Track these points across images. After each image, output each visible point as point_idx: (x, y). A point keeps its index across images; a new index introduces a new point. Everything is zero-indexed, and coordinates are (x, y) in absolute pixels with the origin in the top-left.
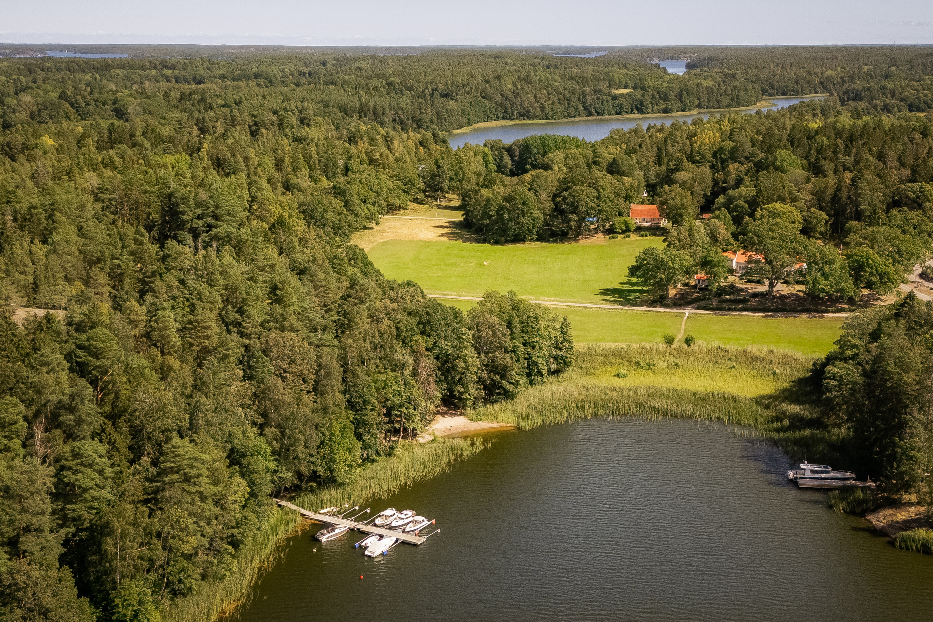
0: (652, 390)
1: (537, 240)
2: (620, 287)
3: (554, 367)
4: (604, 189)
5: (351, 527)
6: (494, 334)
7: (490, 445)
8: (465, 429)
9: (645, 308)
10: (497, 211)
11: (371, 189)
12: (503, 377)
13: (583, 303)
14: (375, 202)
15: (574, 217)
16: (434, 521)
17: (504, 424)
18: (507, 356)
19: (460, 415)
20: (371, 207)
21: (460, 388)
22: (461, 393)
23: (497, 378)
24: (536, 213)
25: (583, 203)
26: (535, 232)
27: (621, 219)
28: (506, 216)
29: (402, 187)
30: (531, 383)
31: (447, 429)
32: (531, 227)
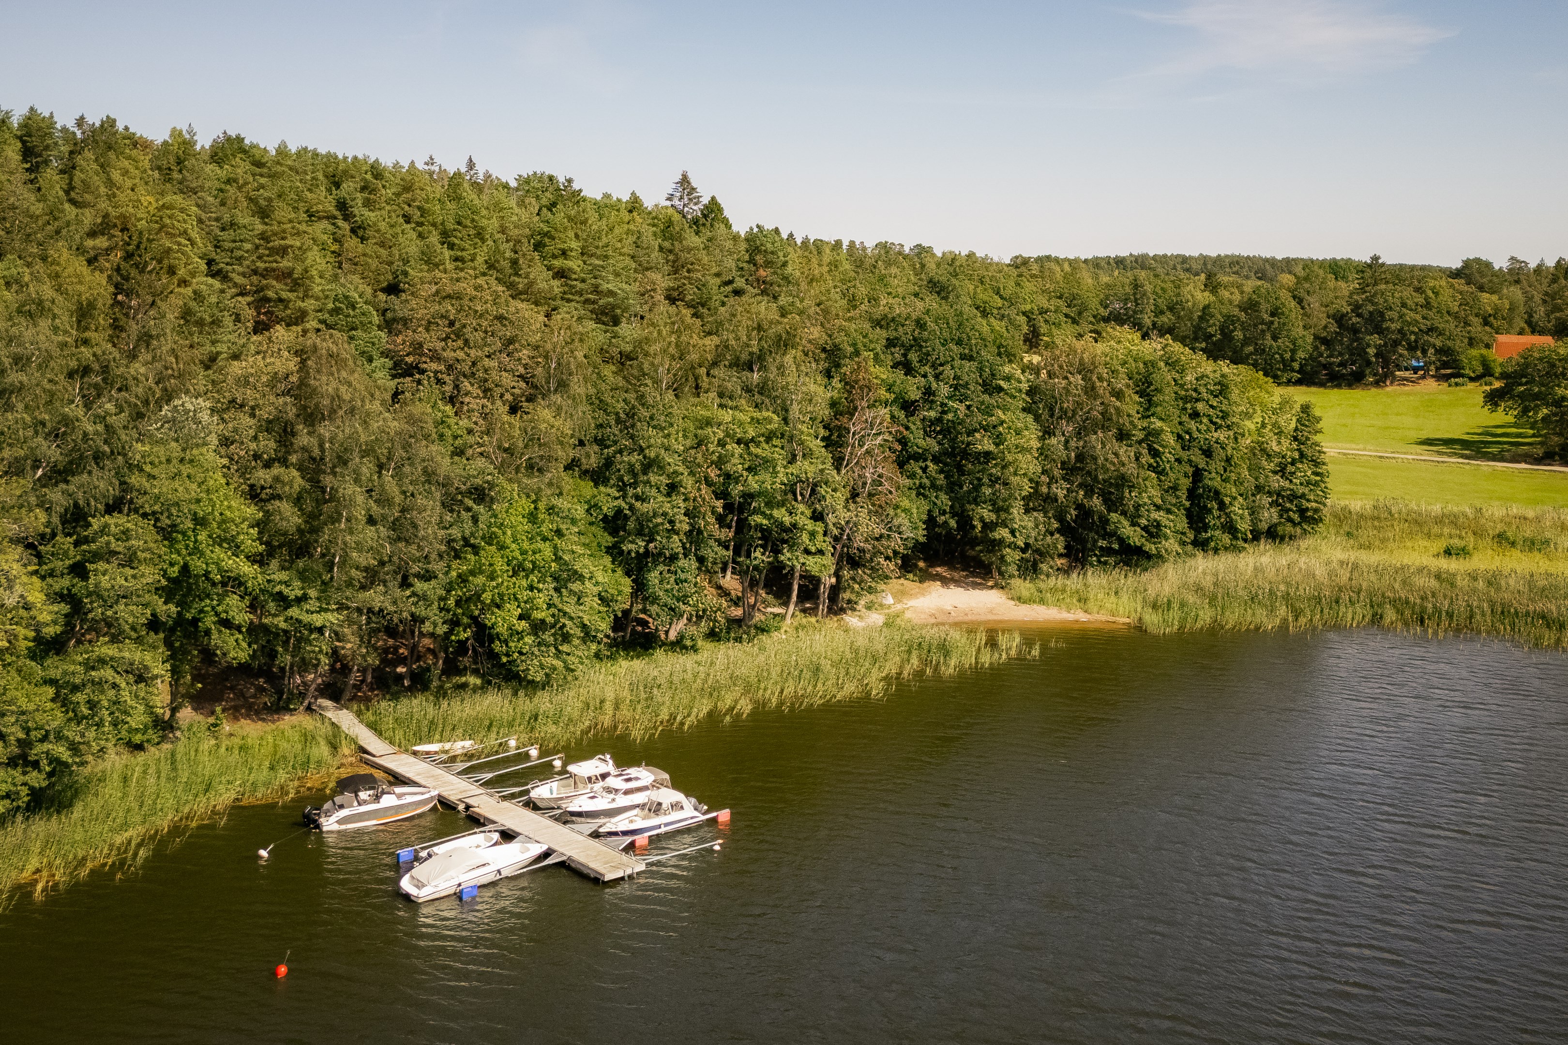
0: (1541, 583)
1: (1299, 382)
2: (1466, 437)
3: (1269, 516)
4: (1436, 294)
5: (453, 796)
6: (1090, 390)
7: (1036, 652)
8: (991, 617)
9: (1523, 466)
10: (1222, 329)
11: (998, 293)
12: (1112, 503)
13: (1377, 451)
14: (1003, 316)
15: (1375, 340)
16: (724, 815)
17: (1103, 617)
18: (1125, 452)
19: (992, 587)
20: (995, 323)
21: (986, 513)
22: (988, 526)
23: (1096, 502)
24: (1298, 331)
25: (1394, 315)
26: (1296, 366)
27: (1474, 352)
28: (1239, 335)
29: (1066, 310)
30: (1201, 544)
31: (942, 611)
32: (1288, 356)
